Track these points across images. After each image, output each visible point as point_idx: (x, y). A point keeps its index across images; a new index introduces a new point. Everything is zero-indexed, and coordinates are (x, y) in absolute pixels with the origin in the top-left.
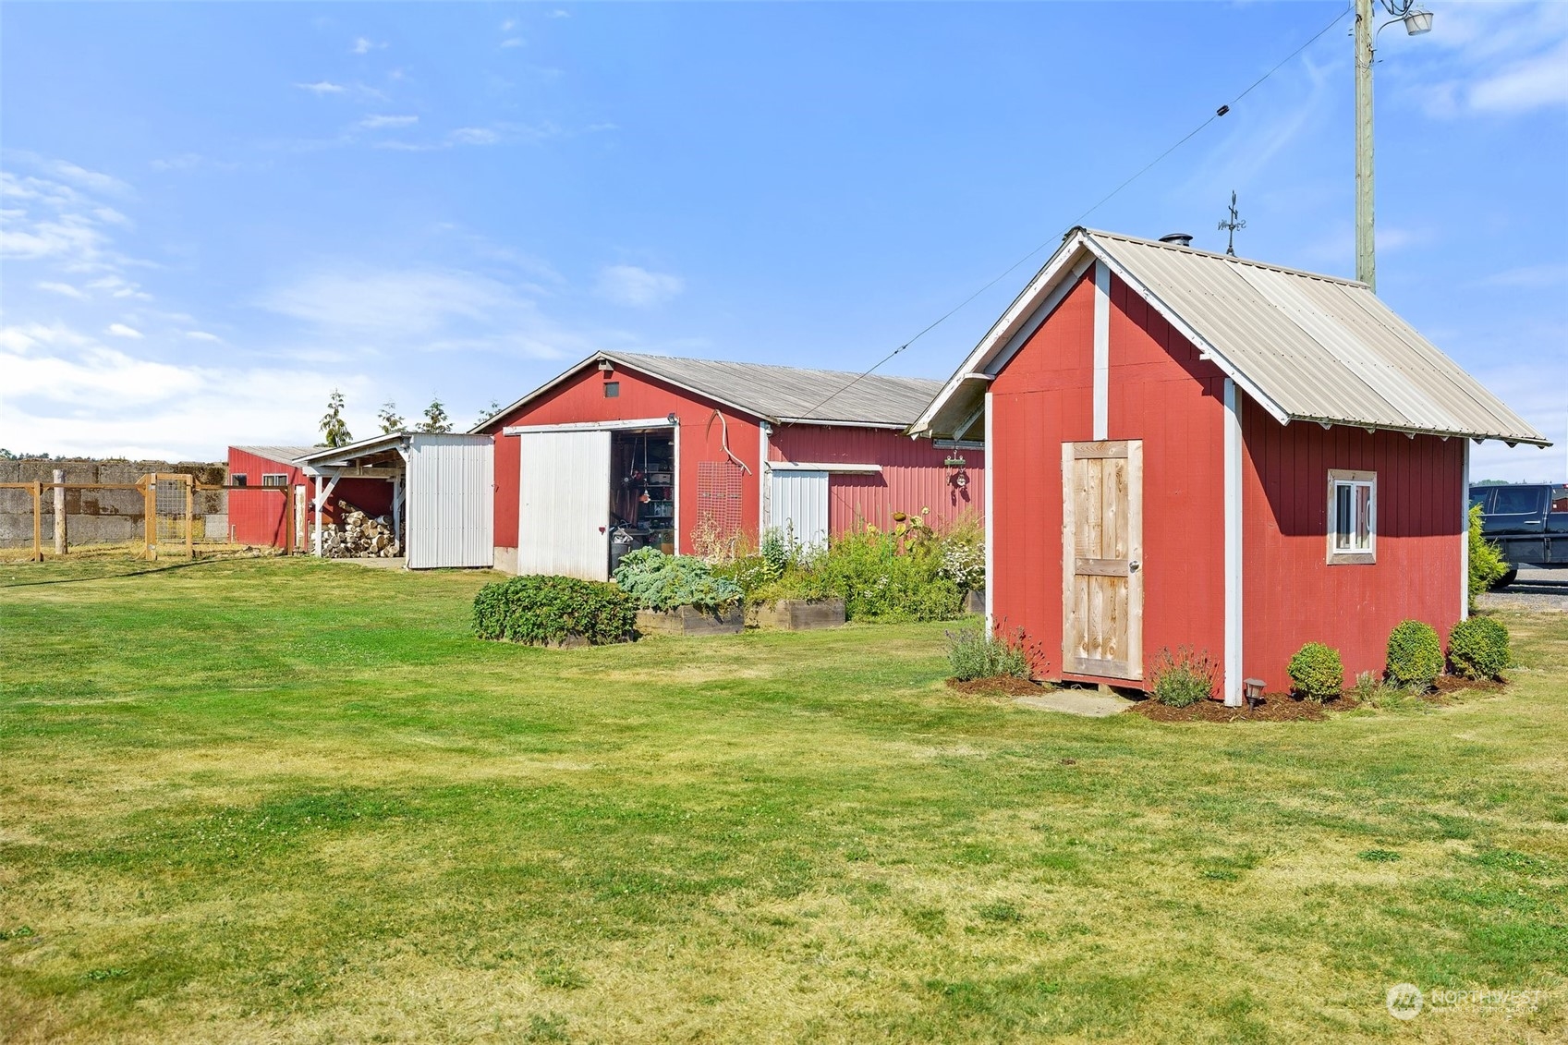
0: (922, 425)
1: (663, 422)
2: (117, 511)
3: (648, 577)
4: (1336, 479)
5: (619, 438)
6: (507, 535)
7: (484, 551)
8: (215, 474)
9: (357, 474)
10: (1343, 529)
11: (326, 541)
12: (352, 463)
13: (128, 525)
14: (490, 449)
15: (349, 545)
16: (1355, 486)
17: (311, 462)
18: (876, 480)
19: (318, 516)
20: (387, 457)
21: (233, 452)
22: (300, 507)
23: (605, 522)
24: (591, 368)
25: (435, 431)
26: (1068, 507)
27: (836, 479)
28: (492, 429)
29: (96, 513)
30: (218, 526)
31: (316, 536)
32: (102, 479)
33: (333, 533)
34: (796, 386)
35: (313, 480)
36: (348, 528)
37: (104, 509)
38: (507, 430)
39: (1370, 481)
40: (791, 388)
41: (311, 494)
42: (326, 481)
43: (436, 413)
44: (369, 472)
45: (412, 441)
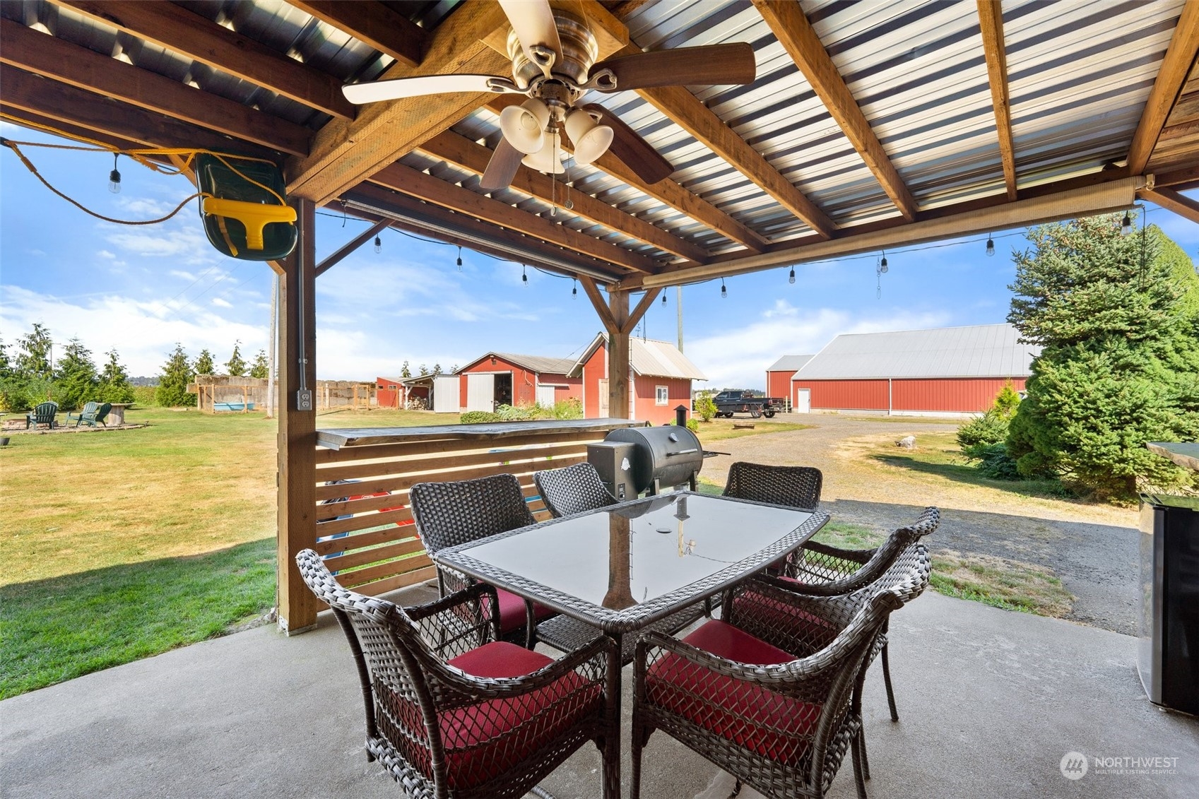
0: (569, 375)
1: (509, 372)
2: (344, 396)
3: (505, 412)
4: (657, 387)
5: (497, 376)
6: (464, 403)
7: (457, 408)
8: (373, 386)
9: (418, 386)
10: (660, 397)
11: (409, 405)
12: (416, 383)
13: (347, 400)
14: (458, 379)
15: (416, 406)
16: (662, 389)
17: (401, 382)
18: (567, 388)
19: (406, 398)
20: (426, 381)
21: (378, 378)
22: (401, 395)
23: (493, 400)
24: (488, 357)
25: (440, 373)
26: (600, 393)
27: (557, 388)
28: (459, 373)
29: (337, 396)
30: (374, 401)
31: (406, 404)
32: (339, 386)
33: (411, 403)
34: (546, 362)
35: (405, 387)
36: (415, 401)
38: (464, 373)
39: (667, 388)
40: (545, 363)
41: (404, 391)
42: (407, 388)
43: (438, 367)
44: (421, 385)
45: (433, 376)
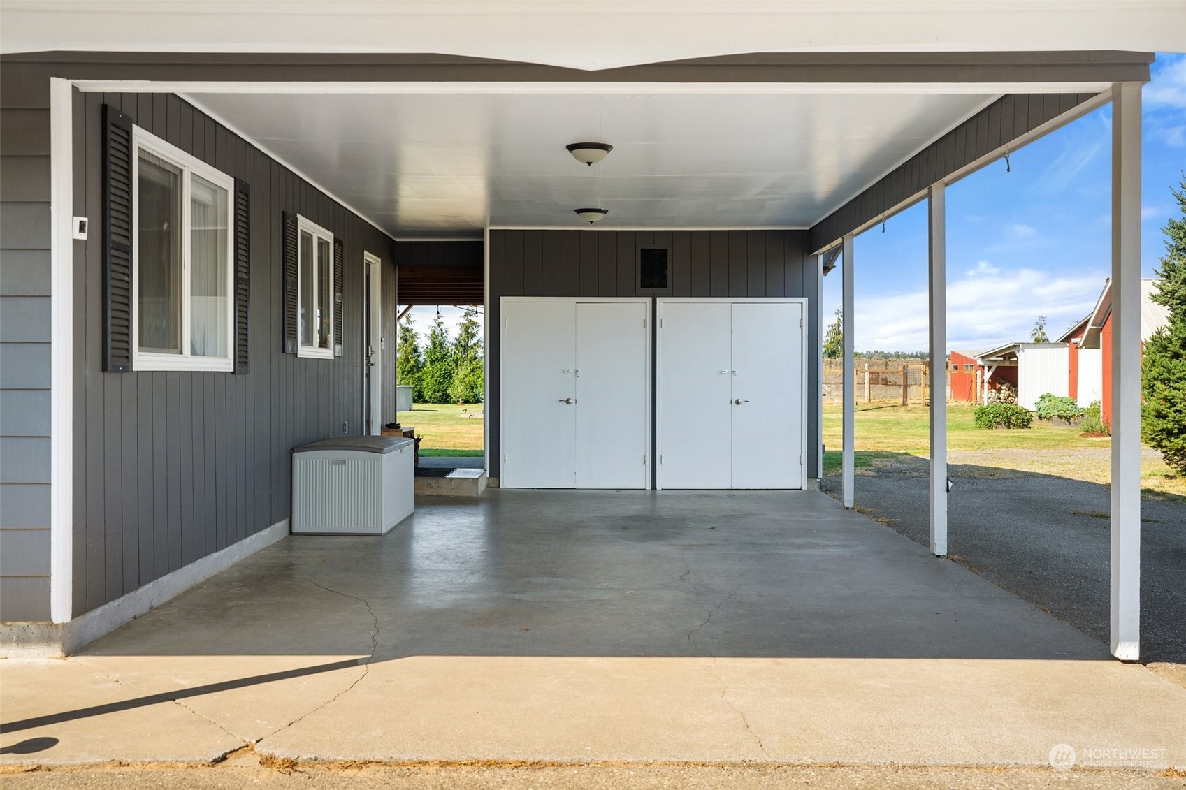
2: (896, 383)
9: (1001, 363)
11: (990, 398)
14: (1065, 350)
15: (1002, 400)
17: (983, 357)
19: (986, 385)
20: (1010, 354)
22: (978, 382)
25: (1041, 341)
28: (1067, 340)
29: (886, 384)
31: (985, 396)
32: (889, 368)
33: (993, 394)
35: (983, 367)
36: (1002, 391)
37: (890, 382)
38: (1074, 340)
41: (982, 374)
42: (989, 368)
45: (1021, 347)
